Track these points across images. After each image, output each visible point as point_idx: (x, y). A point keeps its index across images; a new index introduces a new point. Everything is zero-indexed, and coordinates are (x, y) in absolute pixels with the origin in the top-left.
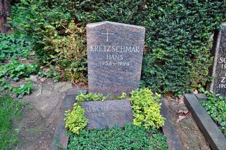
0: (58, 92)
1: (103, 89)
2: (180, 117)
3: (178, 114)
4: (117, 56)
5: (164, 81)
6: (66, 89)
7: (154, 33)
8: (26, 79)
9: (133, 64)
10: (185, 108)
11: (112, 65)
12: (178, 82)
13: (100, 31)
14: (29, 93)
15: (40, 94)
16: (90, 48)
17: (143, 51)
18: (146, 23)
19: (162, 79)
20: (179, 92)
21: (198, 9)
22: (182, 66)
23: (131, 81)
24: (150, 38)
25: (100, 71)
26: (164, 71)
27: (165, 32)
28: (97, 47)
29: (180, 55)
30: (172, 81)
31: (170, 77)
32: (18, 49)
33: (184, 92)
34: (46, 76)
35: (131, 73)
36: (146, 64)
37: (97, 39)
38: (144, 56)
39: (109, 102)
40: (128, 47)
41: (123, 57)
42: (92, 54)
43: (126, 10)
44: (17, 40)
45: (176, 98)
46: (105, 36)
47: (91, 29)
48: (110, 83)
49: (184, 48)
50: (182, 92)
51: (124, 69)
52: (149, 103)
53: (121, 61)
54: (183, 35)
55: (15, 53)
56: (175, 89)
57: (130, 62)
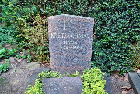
0: (29, 70)
1: (62, 68)
2: (123, 91)
3: (122, 89)
4: (72, 41)
5: (110, 62)
6: (34, 68)
7: (101, 22)
8: (6, 60)
9: (85, 48)
10: (128, 84)
11: (68, 49)
12: (122, 62)
13: (58, 22)
14: (5, 71)
15: (14, 71)
16: (51, 36)
17: (92, 37)
18: (95, 15)
19: (109, 60)
20: (124, 71)
21: (136, 2)
22: (125, 49)
23: (84, 62)
24: (98, 27)
25: (59, 54)
26: (111, 53)
27: (109, 22)
28: (56, 34)
29: (123, 41)
30: (118, 62)
31: (115, 58)
32: (5, 38)
33: (128, 71)
34: (22, 58)
35: (83, 55)
36: (96, 48)
37: (56, 28)
38: (93, 41)
39: (65, 79)
40: (81, 34)
41: (77, 42)
42: (52, 40)
43: (79, 5)
44: (5, 31)
45: (122, 76)
46: (62, 26)
47: (51, 21)
48: (67, 63)
49: (126, 35)
50: (126, 70)
51: (78, 52)
52: (96, 80)
53: (76, 45)
54: (124, 24)
55: (3, 40)
56: (120, 69)
57: (83, 46)
